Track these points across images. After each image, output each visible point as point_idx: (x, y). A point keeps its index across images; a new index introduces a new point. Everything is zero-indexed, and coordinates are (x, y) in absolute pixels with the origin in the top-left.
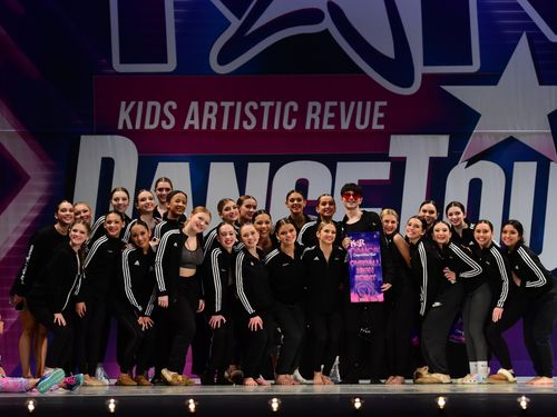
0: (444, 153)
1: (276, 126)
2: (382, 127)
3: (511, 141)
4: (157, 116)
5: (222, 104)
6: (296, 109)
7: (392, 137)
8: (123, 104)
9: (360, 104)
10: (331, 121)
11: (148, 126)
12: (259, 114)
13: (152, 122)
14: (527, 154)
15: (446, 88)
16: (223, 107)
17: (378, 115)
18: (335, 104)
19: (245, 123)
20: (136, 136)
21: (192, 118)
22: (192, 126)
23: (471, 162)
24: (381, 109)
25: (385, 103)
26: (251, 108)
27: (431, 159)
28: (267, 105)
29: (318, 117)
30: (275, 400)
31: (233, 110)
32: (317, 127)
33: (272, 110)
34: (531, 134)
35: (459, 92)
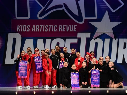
0: (89, 37)
1: (52, 31)
2: (76, 31)
3: (104, 34)
4: (26, 28)
5: (40, 26)
6: (57, 27)
7: (78, 33)
8: (18, 26)
9: (71, 26)
10: (64, 30)
11: (24, 31)
12: (48, 28)
13: (24, 30)
14: (108, 37)
15: (89, 22)
16: (40, 27)
17: (75, 28)
18: (65, 26)
19: (45, 30)
20: (21, 33)
21: (34, 29)
22: (33, 31)
23: (95, 39)
24: (76, 27)
25: (76, 26)
26: (47, 27)
27: (87, 38)
28: (50, 26)
29: (61, 28)
30: (53, 92)
31: (42, 27)
32: (61, 31)
33: (51, 27)
34: (108, 32)
35: (92, 23)
